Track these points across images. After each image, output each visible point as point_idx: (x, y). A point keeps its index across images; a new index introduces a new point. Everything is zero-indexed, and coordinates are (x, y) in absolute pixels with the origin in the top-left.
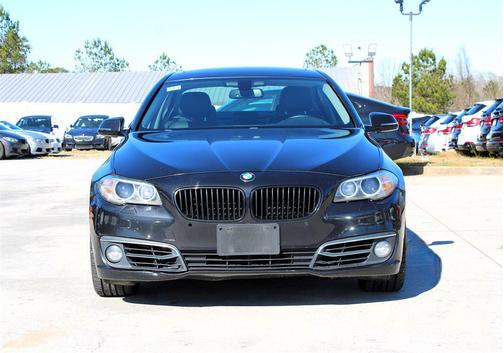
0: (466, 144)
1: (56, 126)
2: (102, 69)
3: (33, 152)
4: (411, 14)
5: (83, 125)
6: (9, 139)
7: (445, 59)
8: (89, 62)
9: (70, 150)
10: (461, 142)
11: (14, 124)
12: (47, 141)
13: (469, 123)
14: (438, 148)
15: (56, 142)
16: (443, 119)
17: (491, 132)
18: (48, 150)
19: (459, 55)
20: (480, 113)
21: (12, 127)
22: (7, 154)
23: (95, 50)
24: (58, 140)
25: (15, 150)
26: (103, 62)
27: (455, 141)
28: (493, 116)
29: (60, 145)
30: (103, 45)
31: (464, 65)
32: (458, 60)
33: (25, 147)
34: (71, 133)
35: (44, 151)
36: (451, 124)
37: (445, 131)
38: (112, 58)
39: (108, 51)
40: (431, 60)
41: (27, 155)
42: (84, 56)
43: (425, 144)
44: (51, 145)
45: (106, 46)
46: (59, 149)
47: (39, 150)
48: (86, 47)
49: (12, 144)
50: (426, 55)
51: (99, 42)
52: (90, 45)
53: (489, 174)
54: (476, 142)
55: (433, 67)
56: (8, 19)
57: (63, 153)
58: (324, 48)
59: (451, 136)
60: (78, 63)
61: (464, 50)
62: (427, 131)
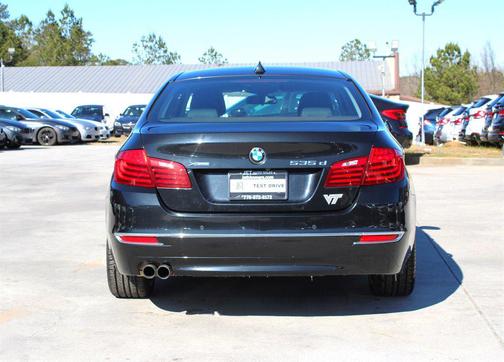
0: (473, 134)
1: (107, 115)
2: (156, 62)
3: (83, 138)
4: (424, 15)
5: (131, 114)
6: (61, 127)
7: (470, 52)
8: (144, 54)
9: (119, 136)
10: (468, 132)
11: (69, 113)
12: (96, 129)
13: (476, 116)
14: (450, 138)
15: (105, 129)
16: (456, 111)
17: (492, 124)
18: (97, 137)
19: (485, 49)
20: (485, 107)
21: (67, 116)
22: (59, 140)
23: (150, 44)
24: (107, 128)
25: (66, 137)
26: (158, 55)
27: (464, 131)
28: (494, 109)
29: (109, 133)
30: (157, 39)
31: (489, 58)
32: (483, 52)
33: (76, 134)
34: (120, 121)
35: (93, 138)
36: (461, 116)
37: (456, 122)
38: (165, 51)
39: (162, 45)
40: (456, 53)
41: (78, 141)
42: (141, 49)
43: (439, 133)
44: (101, 132)
45: (160, 40)
46: (108, 136)
47: (89, 137)
48: (143, 41)
49: (63, 131)
50: (452, 49)
51: (154, 36)
52: (147, 39)
53: (479, 165)
54: (480, 133)
55: (458, 60)
56: (72, 16)
57: (112, 139)
58: (358, 42)
59: (460, 127)
60: (135, 55)
61: (489, 44)
62: (441, 122)
